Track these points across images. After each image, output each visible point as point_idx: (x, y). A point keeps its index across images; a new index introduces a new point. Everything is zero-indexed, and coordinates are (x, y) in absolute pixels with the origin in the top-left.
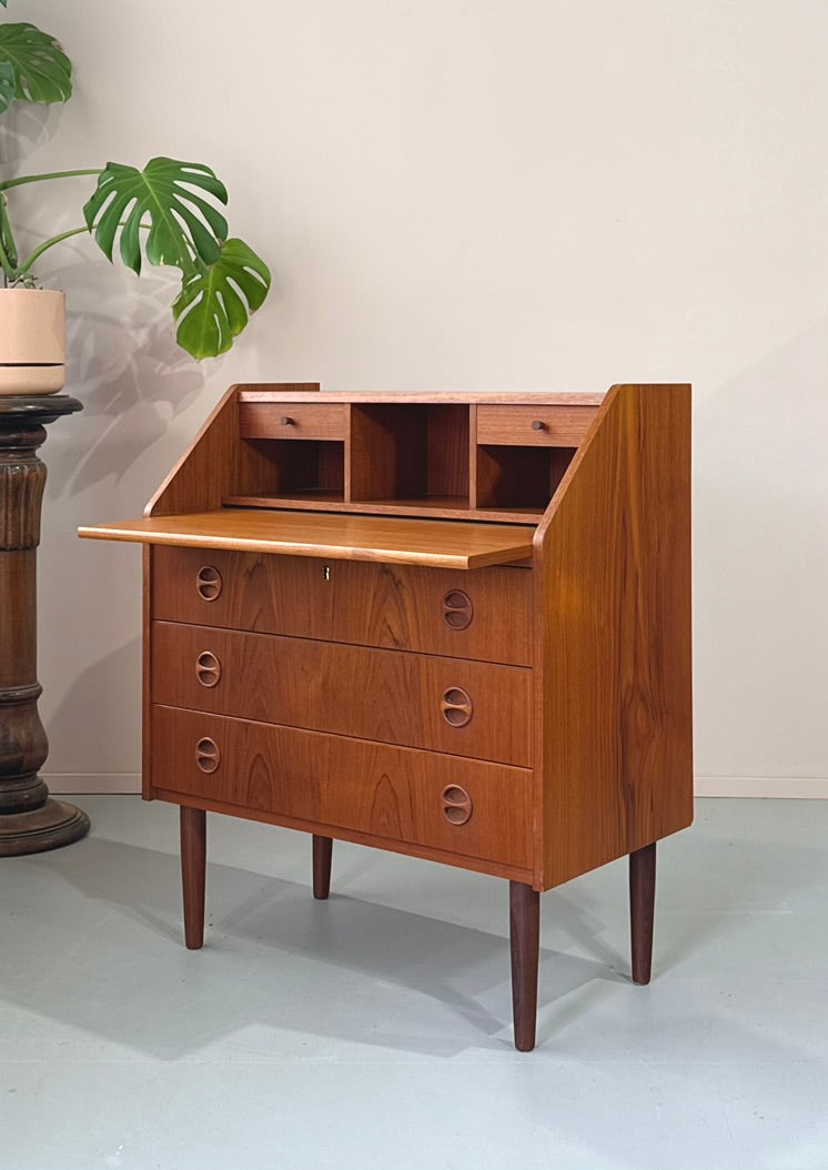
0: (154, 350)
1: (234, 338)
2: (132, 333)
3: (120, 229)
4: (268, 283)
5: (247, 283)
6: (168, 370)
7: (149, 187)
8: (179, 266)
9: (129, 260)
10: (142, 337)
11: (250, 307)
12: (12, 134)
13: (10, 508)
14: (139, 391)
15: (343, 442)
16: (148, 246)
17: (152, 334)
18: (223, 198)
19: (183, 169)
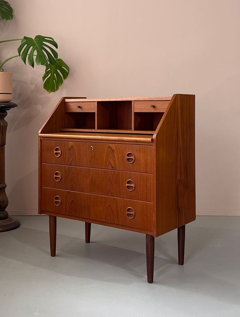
1: (59, 87)
2: (30, 86)
4: (69, 71)
5: (63, 71)
6: (40, 96)
8: (45, 65)
9: (31, 64)
11: (64, 78)
14: (32, 102)
15: (95, 113)
16: (36, 60)
17: (36, 86)
19: (45, 39)
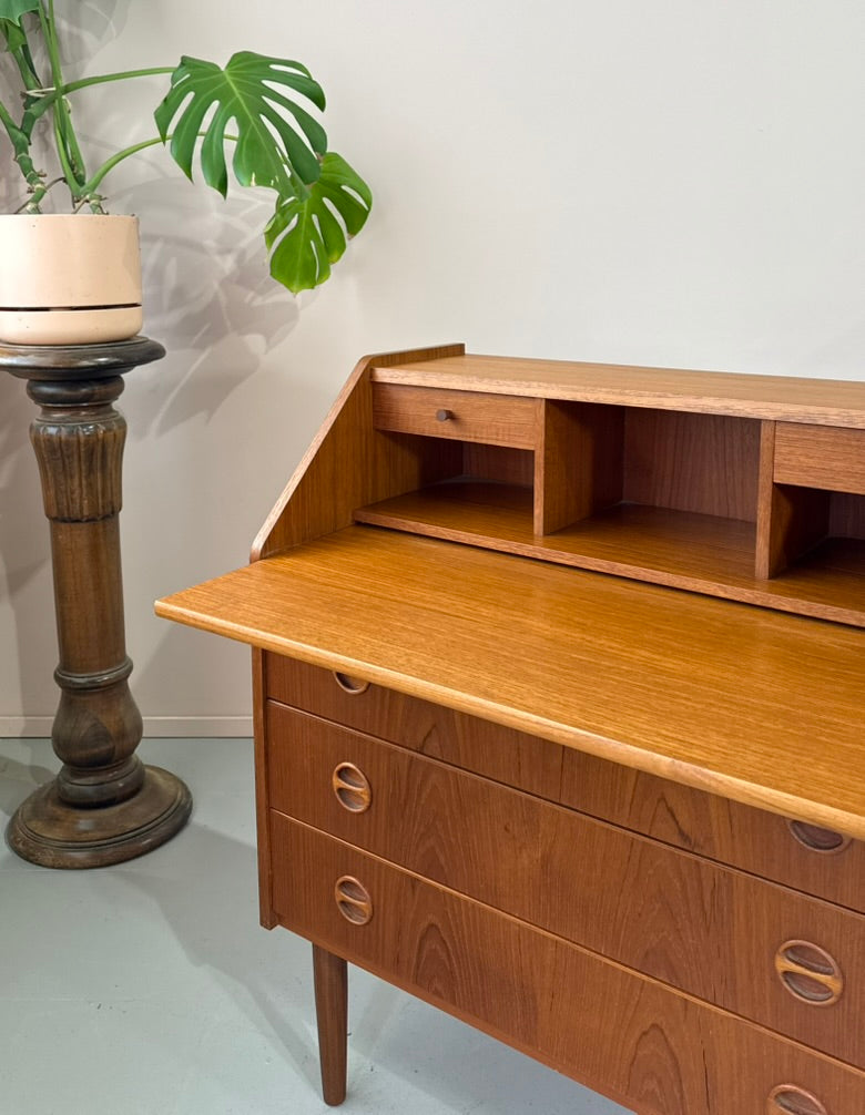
0: (243, 278)
1: (332, 266)
2: (217, 258)
3: (200, 141)
4: (369, 203)
5: (345, 204)
6: (259, 301)
7: (235, 89)
9: (213, 179)
10: (228, 264)
11: (349, 231)
12: (75, 30)
13: (84, 474)
14: (229, 324)
15: (534, 451)
16: (236, 161)
17: (240, 260)
18: (320, 102)
19: (273, 67)
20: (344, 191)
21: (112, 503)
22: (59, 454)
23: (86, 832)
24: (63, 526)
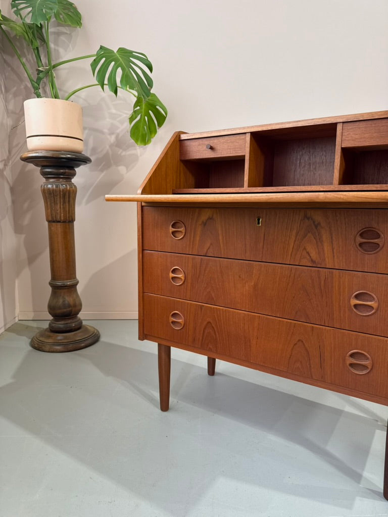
0: (119, 144)
1: (152, 139)
2: (108, 136)
4: (166, 114)
5: (157, 113)
6: (124, 153)
7: (120, 59)
8: (136, 90)
9: (112, 89)
10: (112, 139)
11: (158, 125)
12: (56, 48)
13: (62, 203)
14: (112, 162)
15: (244, 156)
17: (117, 137)
18: (151, 69)
19: (134, 53)
20: (157, 109)
21: (72, 216)
22: (52, 196)
23: (61, 340)
24: (54, 224)
